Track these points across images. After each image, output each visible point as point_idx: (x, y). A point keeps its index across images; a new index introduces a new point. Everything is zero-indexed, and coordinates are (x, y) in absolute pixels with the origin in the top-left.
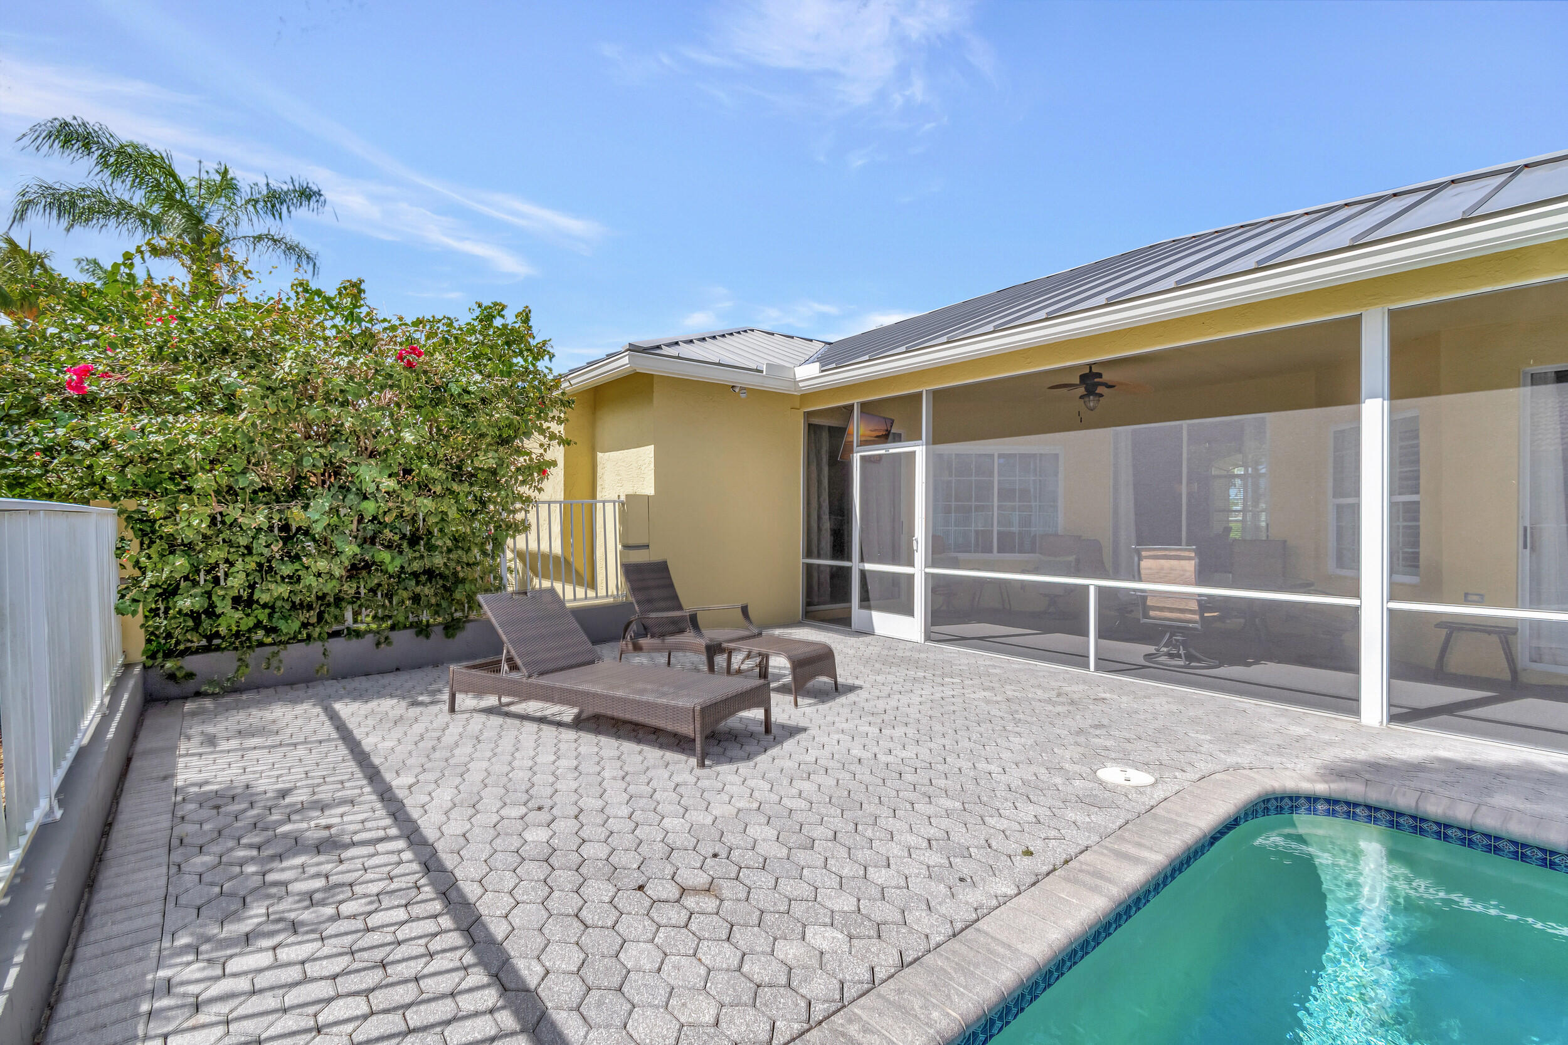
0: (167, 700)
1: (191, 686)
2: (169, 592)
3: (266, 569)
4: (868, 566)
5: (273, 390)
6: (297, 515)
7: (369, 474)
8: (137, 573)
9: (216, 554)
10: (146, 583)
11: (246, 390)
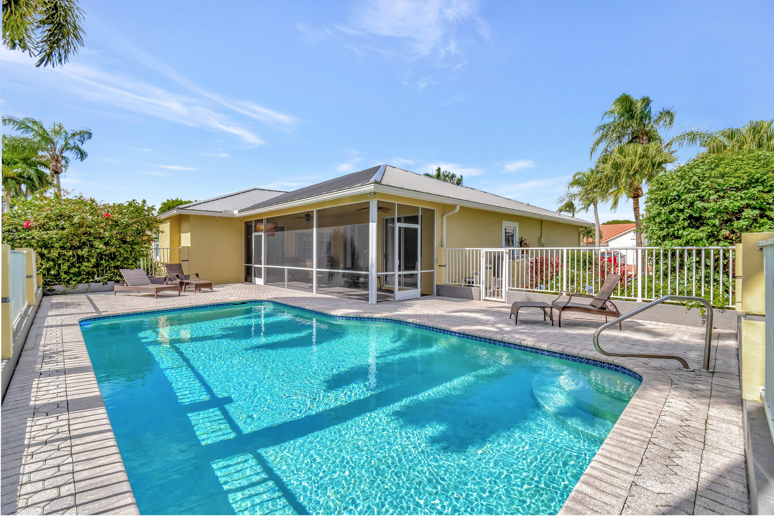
0: (48, 295)
1: (54, 292)
2: (49, 270)
3: (73, 265)
4: (255, 266)
5: (73, 225)
6: (79, 252)
7: (97, 243)
8: (41, 266)
9: (60, 262)
10: (43, 268)
11: (67, 225)
